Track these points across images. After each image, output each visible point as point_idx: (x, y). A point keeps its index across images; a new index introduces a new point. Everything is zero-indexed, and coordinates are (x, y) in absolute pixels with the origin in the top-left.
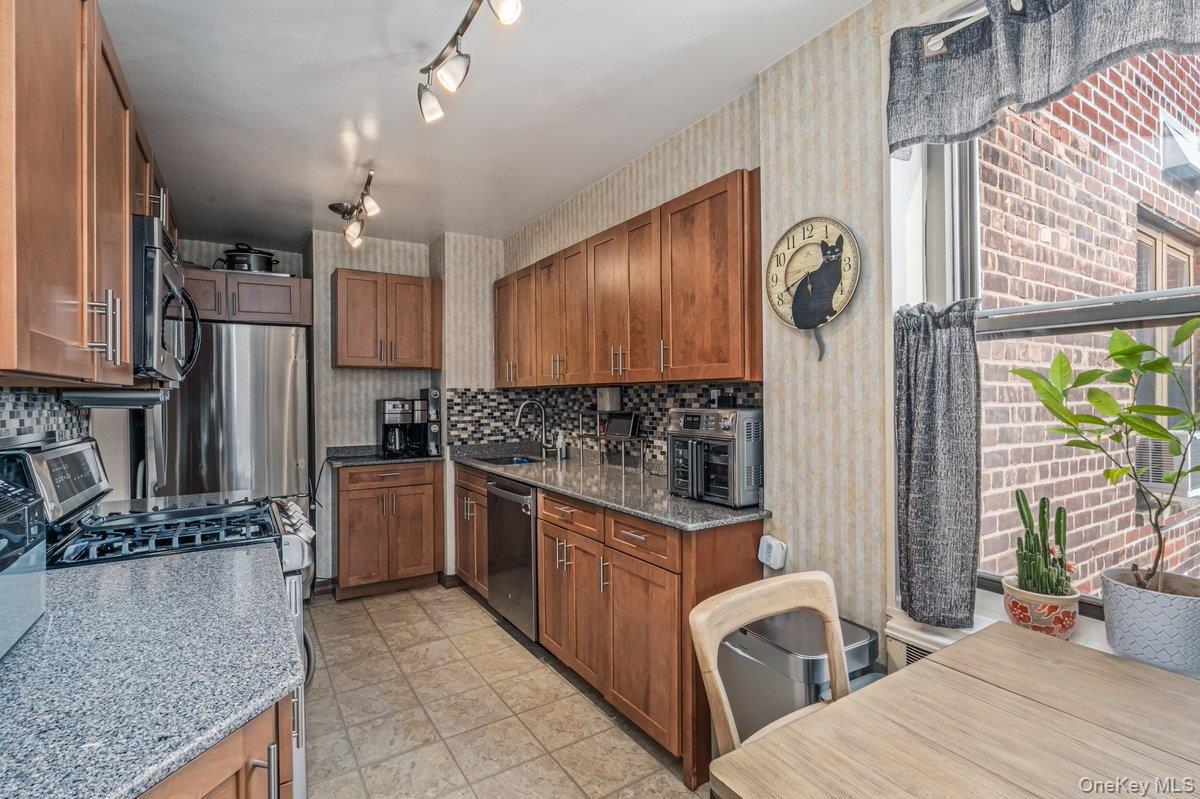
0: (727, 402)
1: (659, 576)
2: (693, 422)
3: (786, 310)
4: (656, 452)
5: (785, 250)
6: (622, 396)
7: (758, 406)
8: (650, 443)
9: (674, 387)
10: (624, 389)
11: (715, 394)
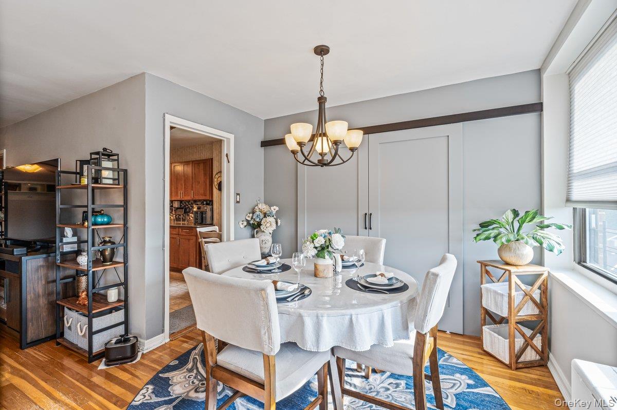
0: (207, 204)
1: (192, 237)
2: (199, 208)
3: (217, 187)
4: (190, 217)
5: (217, 176)
6: (181, 203)
7: (212, 205)
8: (188, 215)
9: (195, 201)
10: (181, 201)
11: (205, 203)
